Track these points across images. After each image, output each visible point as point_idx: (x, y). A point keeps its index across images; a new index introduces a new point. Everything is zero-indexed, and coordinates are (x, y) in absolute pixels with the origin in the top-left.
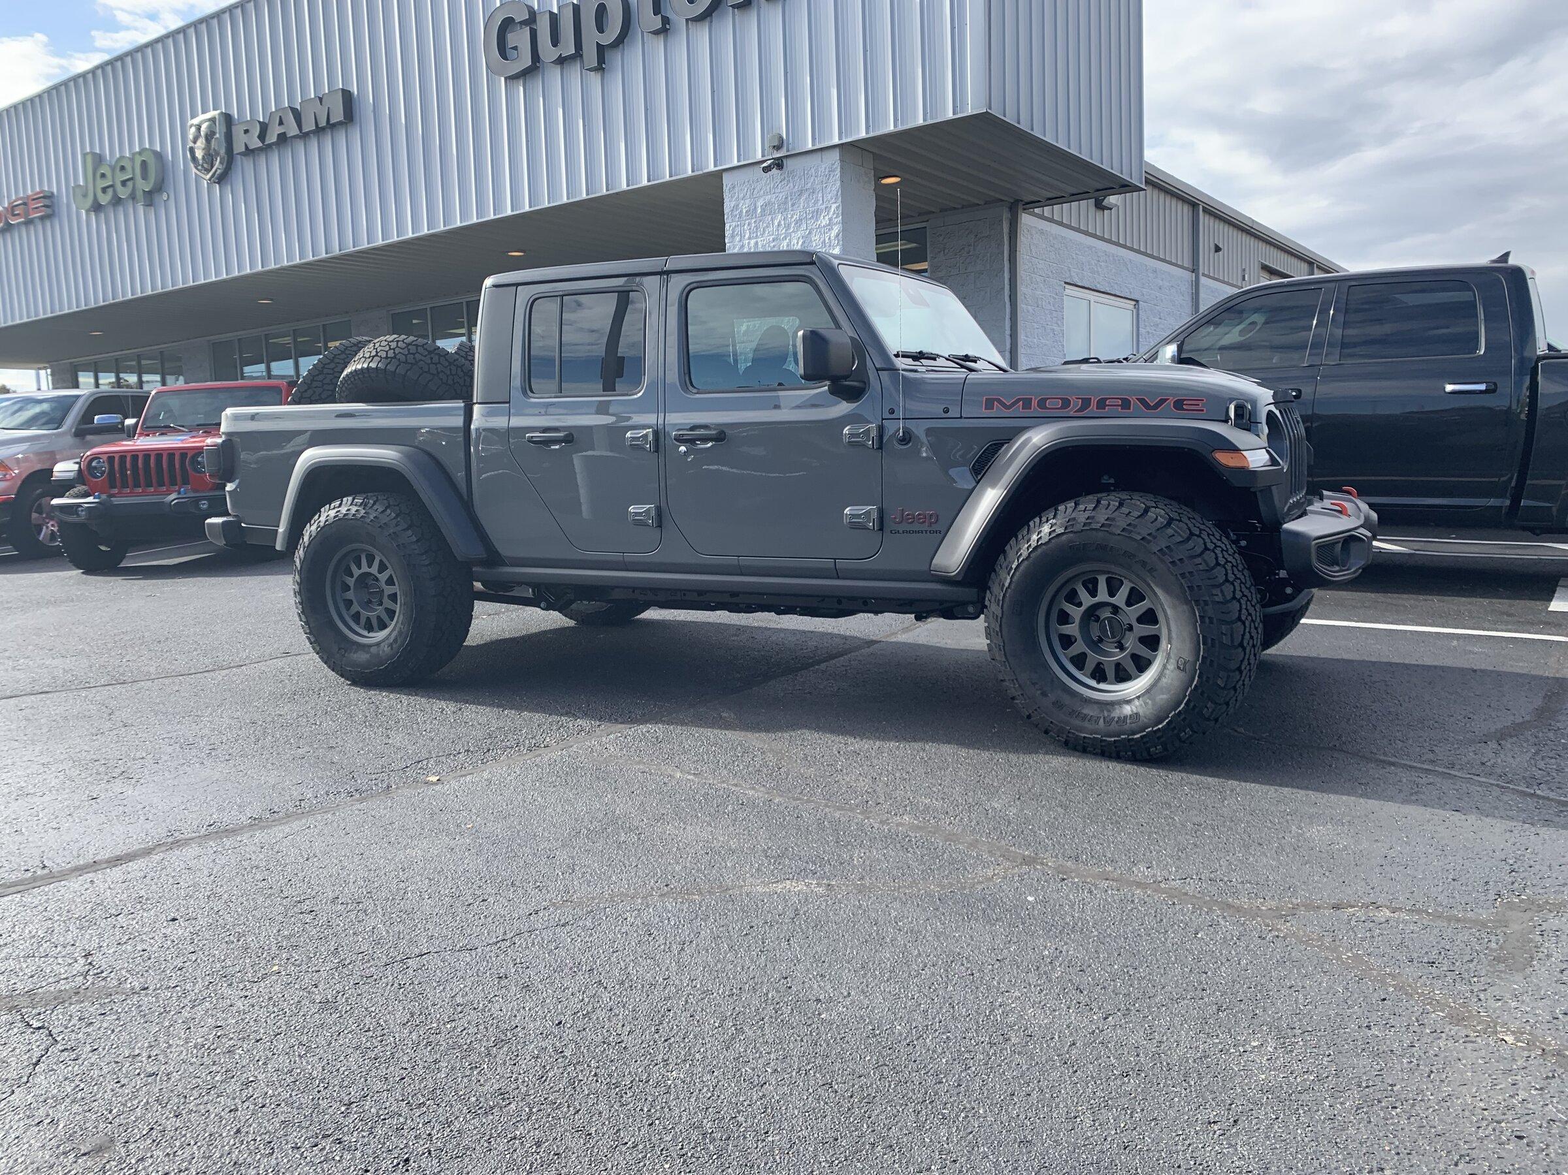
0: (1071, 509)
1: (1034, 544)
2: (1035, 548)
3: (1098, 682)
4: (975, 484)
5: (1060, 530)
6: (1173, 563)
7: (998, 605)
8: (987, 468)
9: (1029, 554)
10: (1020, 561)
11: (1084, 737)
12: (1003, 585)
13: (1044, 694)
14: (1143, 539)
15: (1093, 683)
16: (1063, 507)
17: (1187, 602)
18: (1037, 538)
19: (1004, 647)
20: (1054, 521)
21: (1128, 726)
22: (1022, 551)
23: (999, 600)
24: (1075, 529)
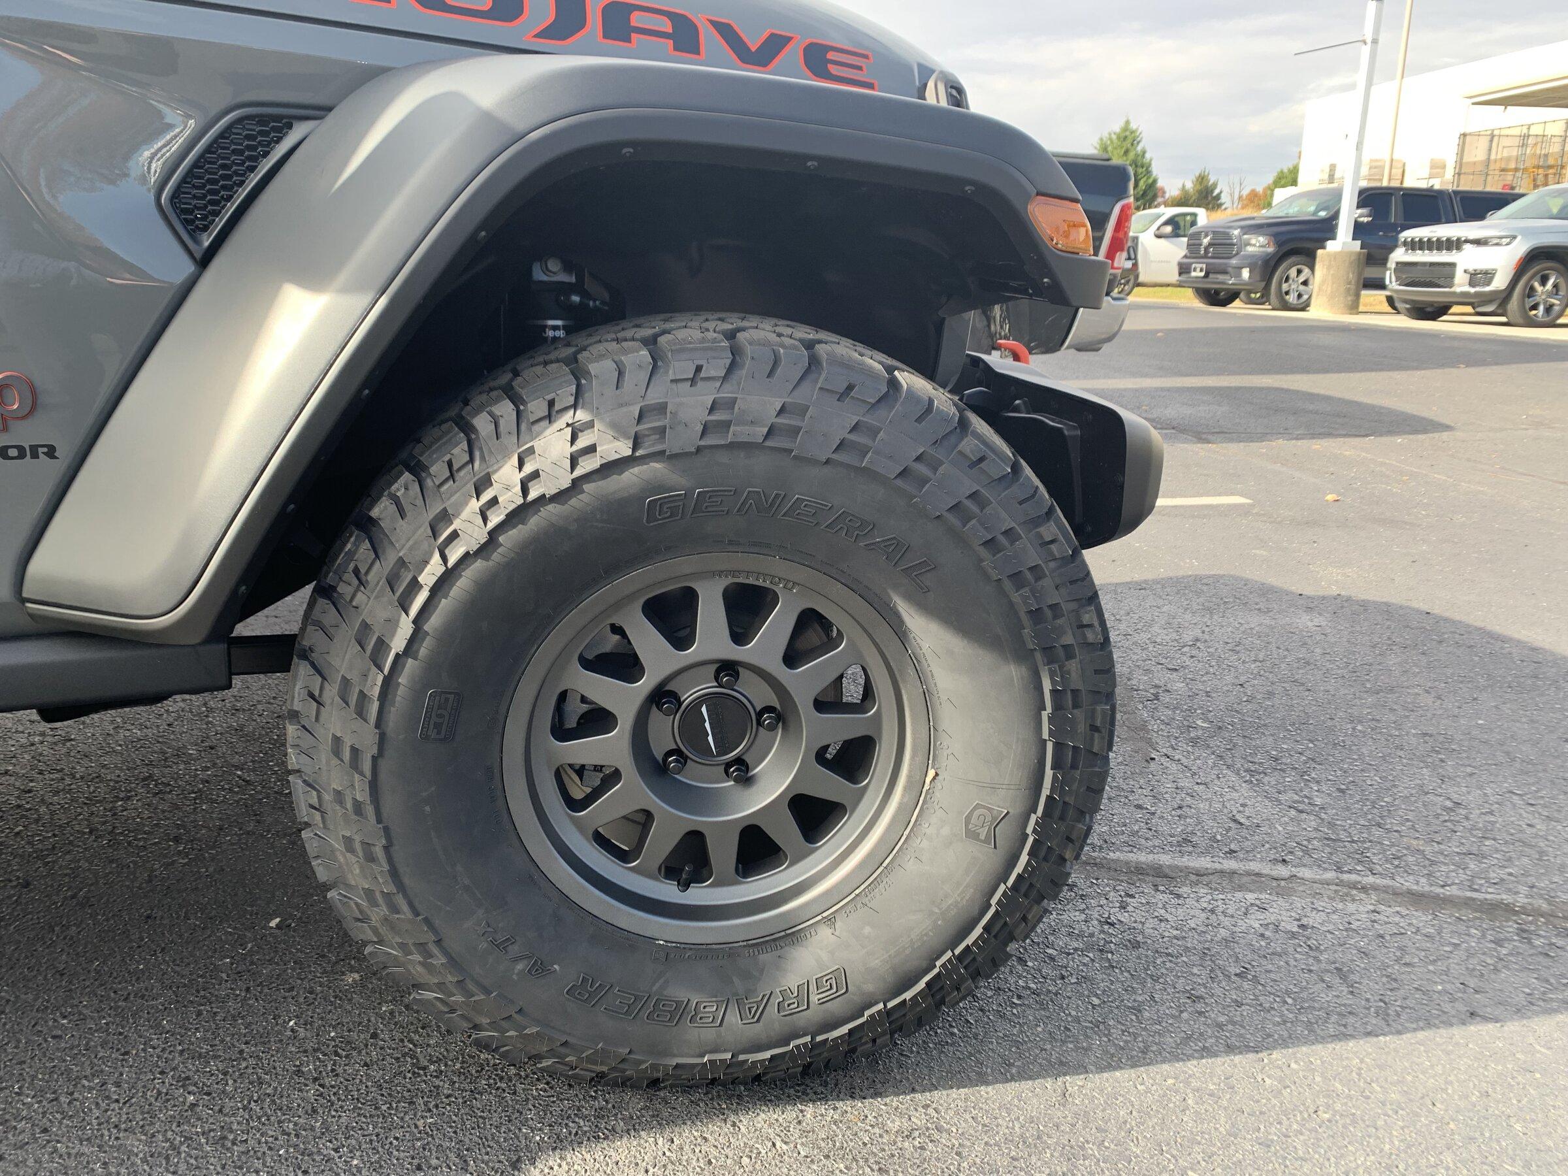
0: (644, 376)
1: (511, 499)
2: (516, 516)
3: (685, 886)
4: (189, 268)
5: (618, 448)
6: (990, 544)
7: (361, 713)
8: (231, 207)
9: (493, 534)
10: (452, 560)
11: (677, 1066)
12: (382, 645)
13: (539, 969)
14: (904, 473)
15: (668, 891)
16: (608, 365)
17: (1021, 654)
18: (517, 477)
19: (386, 848)
20: (582, 415)
21: (815, 1013)
22: (456, 524)
23: (363, 696)
24: (673, 444)
